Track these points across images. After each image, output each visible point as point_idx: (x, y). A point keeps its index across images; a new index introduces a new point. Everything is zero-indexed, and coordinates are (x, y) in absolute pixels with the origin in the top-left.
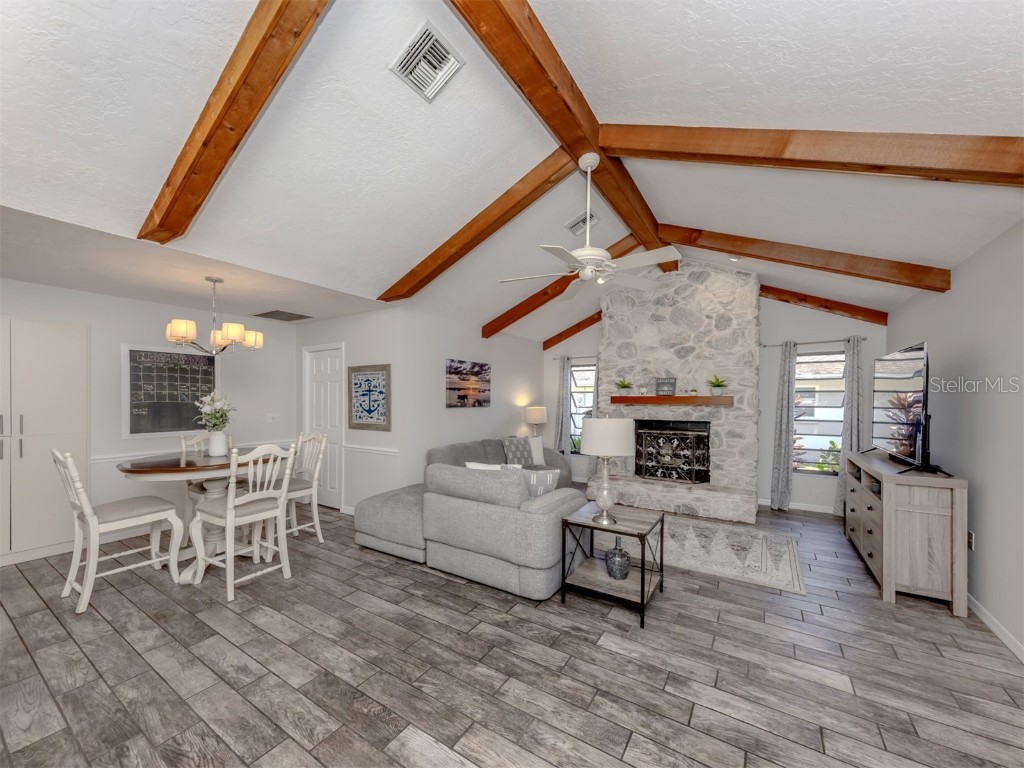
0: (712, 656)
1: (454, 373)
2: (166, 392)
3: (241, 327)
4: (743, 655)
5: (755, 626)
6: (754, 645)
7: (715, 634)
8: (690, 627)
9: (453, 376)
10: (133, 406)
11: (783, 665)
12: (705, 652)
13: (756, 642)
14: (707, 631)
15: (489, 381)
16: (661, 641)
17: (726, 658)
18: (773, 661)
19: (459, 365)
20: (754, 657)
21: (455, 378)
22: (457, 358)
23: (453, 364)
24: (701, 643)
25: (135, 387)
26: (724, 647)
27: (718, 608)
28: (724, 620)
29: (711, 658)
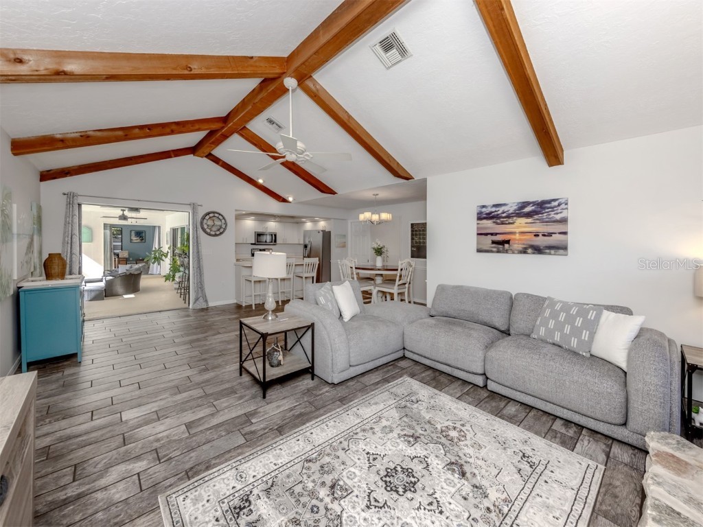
0: (199, 385)
1: (485, 218)
2: (422, 241)
3: (370, 213)
4: (185, 395)
5: (189, 417)
6: (183, 403)
7: (207, 395)
8: (222, 390)
9: (484, 221)
10: (412, 247)
11: (162, 403)
12: (204, 384)
13: (183, 406)
14: (212, 394)
15: (564, 221)
16: (226, 376)
17: (192, 388)
18: (168, 402)
19: (493, 209)
20: (179, 397)
21: (488, 224)
22: (490, 202)
23: (484, 210)
24: (209, 387)
25: (412, 239)
26: (197, 393)
27: (221, 413)
28: (209, 407)
29: (198, 384)
